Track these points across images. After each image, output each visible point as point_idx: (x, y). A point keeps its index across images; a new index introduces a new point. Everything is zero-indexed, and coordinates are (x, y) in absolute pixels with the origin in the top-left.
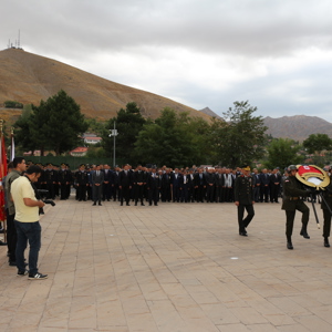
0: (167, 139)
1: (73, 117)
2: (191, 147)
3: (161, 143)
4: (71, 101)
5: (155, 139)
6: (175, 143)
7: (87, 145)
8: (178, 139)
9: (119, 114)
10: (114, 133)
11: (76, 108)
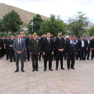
0: (53, 25)
1: (17, 19)
2: (62, 28)
3: (51, 27)
4: (16, 14)
5: (48, 25)
6: (56, 27)
7: (24, 31)
8: (57, 25)
9: (34, 18)
10: (32, 24)
11: (18, 16)
